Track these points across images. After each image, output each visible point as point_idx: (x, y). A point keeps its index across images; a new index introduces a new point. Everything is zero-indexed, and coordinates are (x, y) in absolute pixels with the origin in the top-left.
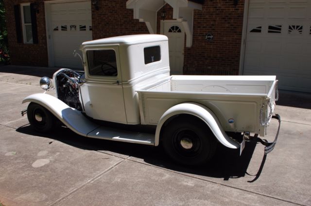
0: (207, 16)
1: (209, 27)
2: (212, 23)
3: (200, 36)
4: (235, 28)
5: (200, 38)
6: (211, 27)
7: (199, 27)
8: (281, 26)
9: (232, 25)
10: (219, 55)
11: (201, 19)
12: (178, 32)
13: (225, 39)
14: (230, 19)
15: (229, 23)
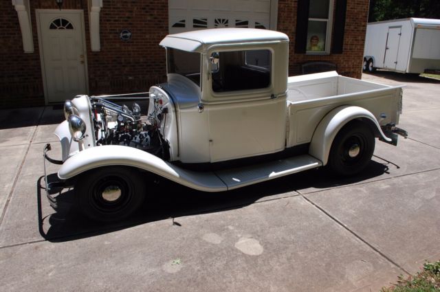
0: (119, 5)
1: (123, 21)
2: (127, 14)
3: (111, 33)
4: (160, 21)
5: (111, 36)
6: (126, 21)
7: (108, 21)
8: (206, 20)
9: (155, 18)
10: (141, 60)
11: (110, 8)
12: (68, 28)
13: (147, 36)
14: (152, 9)
15: (151, 15)
